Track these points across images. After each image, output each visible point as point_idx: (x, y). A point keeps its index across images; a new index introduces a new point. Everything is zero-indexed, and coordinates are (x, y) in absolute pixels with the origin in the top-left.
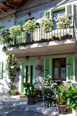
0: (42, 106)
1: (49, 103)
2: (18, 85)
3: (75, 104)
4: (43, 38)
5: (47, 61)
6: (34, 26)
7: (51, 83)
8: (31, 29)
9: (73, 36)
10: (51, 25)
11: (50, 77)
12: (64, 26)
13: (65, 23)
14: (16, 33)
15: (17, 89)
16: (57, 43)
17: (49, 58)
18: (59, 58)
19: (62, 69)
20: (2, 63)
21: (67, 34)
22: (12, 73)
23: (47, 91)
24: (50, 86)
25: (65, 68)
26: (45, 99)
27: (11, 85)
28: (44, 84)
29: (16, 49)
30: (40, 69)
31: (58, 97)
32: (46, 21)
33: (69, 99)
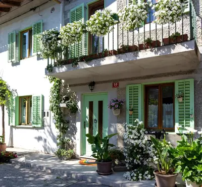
0: (126, 178)
1: (140, 173)
2: (74, 141)
3: (191, 171)
4: (125, 44)
5: (134, 91)
6: (108, 21)
7: (143, 134)
8: (102, 29)
9: (189, 35)
10: (143, 18)
11: (141, 123)
12: (170, 18)
13: (171, 12)
14: (73, 38)
15: (72, 149)
16: (156, 53)
17: (137, 85)
18: (160, 84)
19: (166, 107)
20: (41, 99)
21: (177, 33)
22: (62, 117)
23: (135, 151)
24: (140, 141)
25: (171, 105)
26: (130, 166)
27: (60, 140)
28: (130, 136)
29: (72, 69)
30: (119, 108)
31: (158, 160)
32: (133, 11)
33: (179, 162)
